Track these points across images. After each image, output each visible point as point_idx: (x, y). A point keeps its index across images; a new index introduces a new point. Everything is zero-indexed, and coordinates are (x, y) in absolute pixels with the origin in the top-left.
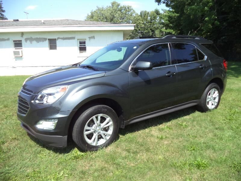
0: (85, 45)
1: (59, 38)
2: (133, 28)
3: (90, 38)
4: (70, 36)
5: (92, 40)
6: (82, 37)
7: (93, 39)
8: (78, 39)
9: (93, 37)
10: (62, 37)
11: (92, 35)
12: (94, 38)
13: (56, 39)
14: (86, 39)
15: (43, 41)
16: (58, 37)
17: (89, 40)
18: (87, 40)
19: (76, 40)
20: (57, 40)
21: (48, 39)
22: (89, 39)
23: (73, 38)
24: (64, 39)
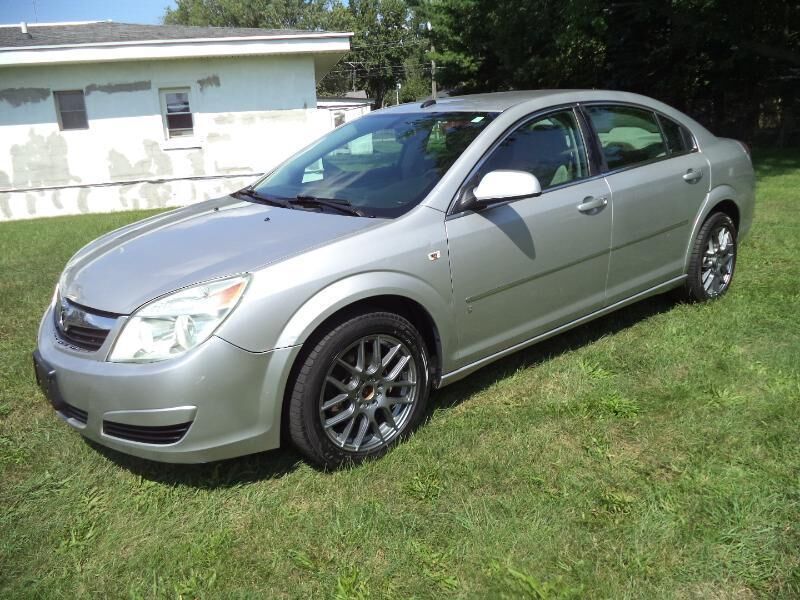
0: (187, 109)
1: (91, 88)
2: (345, 46)
3: (201, 83)
4: (132, 79)
5: (211, 90)
6: (175, 79)
7: (214, 86)
8: (160, 89)
9: (215, 81)
10: (103, 81)
11: (209, 72)
12: (218, 84)
13: (81, 91)
14: (189, 88)
15: (35, 100)
16: (88, 83)
17: (201, 90)
18: (193, 88)
19: (154, 90)
20: (88, 93)
21: (54, 92)
22: (198, 85)
23: (145, 86)
24: (111, 89)
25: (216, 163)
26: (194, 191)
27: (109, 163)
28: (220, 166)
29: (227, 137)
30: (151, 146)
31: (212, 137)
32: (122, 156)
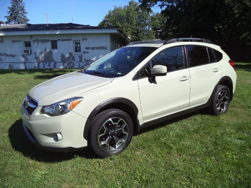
1: (59, 40)
3: (83, 39)
4: (67, 38)
5: (85, 41)
6: (77, 38)
8: (74, 41)
9: (86, 39)
10: (61, 38)
11: (85, 37)
13: (56, 40)
14: (80, 41)
15: (47, 42)
16: (58, 39)
17: (83, 41)
19: (72, 41)
21: (51, 41)
22: (82, 40)
23: (70, 40)
24: (63, 40)
25: (85, 59)
26: (79, 65)
27: (61, 57)
28: (86, 59)
29: (88, 53)
30: (71, 54)
31: (85, 52)
32: (64, 56)
